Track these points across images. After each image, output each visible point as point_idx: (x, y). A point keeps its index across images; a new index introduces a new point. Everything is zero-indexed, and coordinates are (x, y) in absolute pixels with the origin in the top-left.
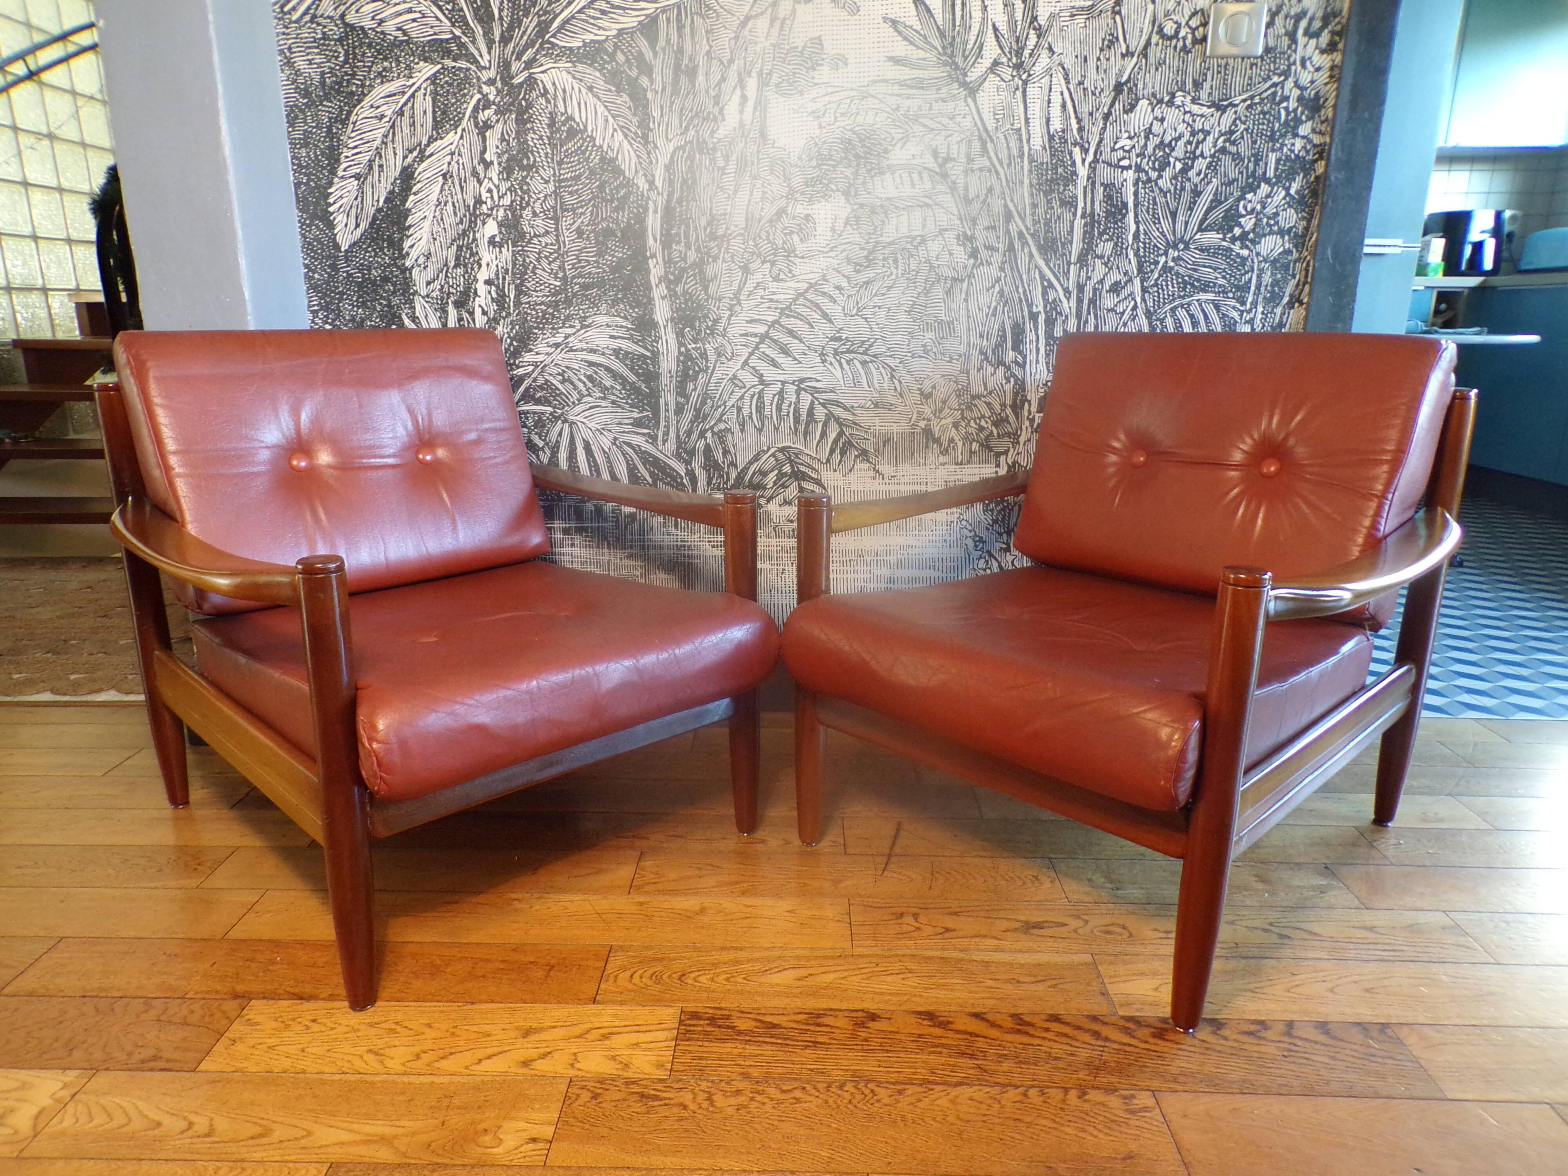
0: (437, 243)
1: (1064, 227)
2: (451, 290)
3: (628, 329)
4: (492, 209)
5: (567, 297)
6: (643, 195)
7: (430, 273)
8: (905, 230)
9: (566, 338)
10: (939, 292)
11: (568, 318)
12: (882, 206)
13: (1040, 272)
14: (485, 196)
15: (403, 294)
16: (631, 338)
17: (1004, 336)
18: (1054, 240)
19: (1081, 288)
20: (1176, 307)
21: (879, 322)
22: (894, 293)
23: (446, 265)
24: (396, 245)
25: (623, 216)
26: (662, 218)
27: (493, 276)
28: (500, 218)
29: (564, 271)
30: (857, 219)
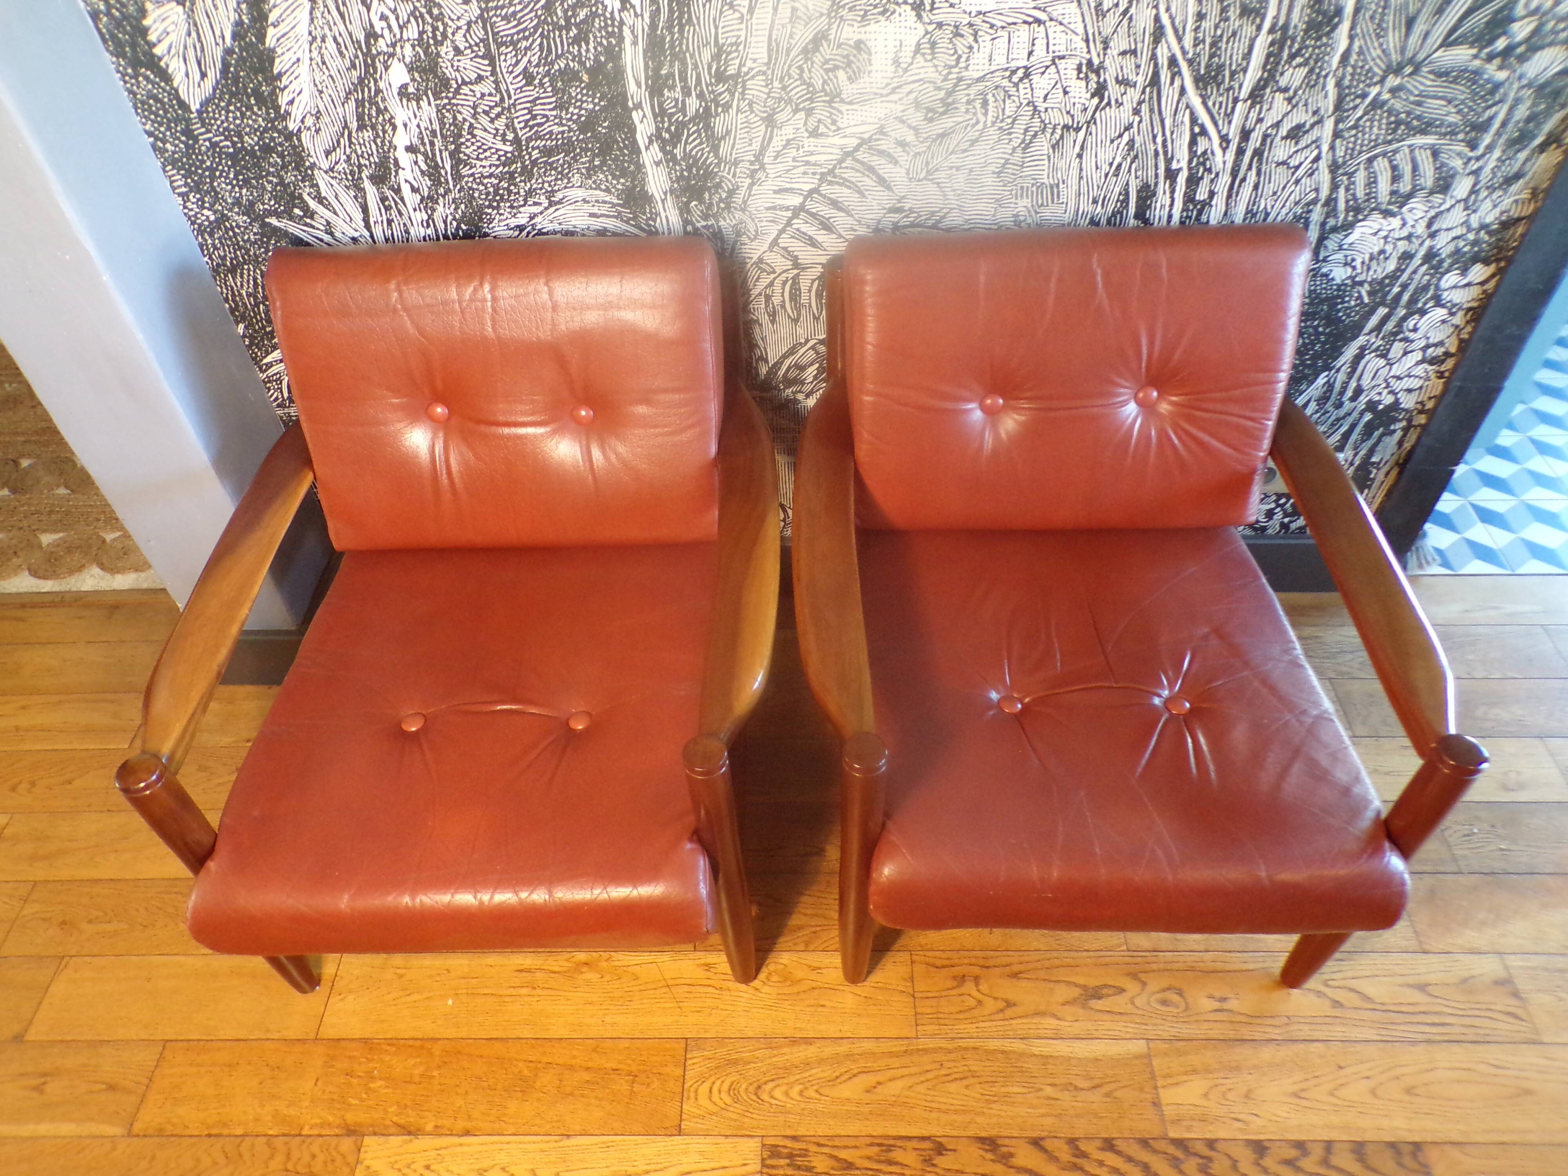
0: (325, 96)
1: (1238, 48)
2: (362, 161)
3: (614, 205)
4: (394, 45)
5: (524, 167)
6: (613, 19)
7: (325, 139)
8: (1003, 60)
9: (531, 218)
10: (1043, 144)
11: (530, 193)
12: (971, 25)
13: (1192, 114)
14: (379, 25)
15: (297, 168)
16: (619, 216)
17: (1126, 201)
18: (1220, 68)
19: (1245, 135)
20: (1376, 157)
21: (956, 186)
22: (979, 148)
23: (346, 126)
24: (269, 101)
25: (588, 51)
26: (645, 52)
27: (415, 141)
28: (408, 60)
29: (515, 131)
30: (933, 45)
